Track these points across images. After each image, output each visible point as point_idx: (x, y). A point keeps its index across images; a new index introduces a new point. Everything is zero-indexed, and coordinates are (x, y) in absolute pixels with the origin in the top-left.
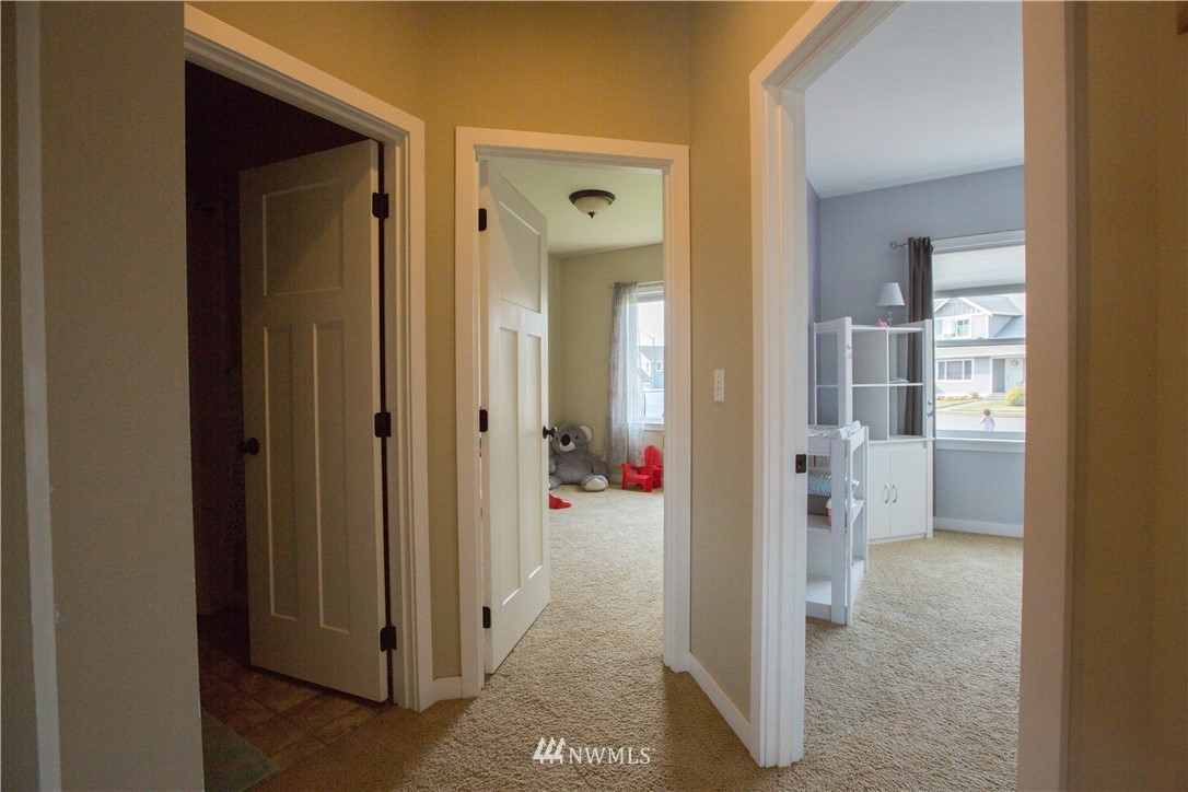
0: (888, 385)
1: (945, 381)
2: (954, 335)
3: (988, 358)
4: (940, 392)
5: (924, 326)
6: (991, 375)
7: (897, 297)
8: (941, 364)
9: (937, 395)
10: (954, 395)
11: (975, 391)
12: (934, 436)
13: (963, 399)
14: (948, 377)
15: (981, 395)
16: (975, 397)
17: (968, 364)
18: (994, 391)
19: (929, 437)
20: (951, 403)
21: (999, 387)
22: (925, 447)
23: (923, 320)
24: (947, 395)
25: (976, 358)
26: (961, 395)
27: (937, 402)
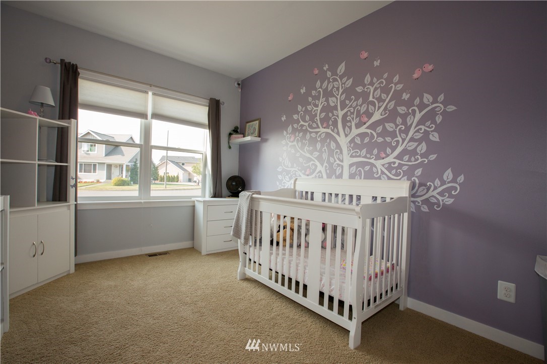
0: (37, 162)
1: (83, 173)
2: (88, 151)
3: (104, 163)
4: (80, 179)
5: (70, 123)
6: (105, 171)
7: (49, 97)
8: (81, 165)
9: (78, 180)
10: (88, 180)
11: (97, 179)
12: (76, 200)
13: (92, 182)
14: (84, 172)
15: (101, 181)
16: (98, 181)
17: (95, 165)
18: (107, 179)
19: (72, 202)
20: (86, 184)
21: (109, 177)
22: (69, 209)
23: (69, 119)
24: (84, 180)
25: (98, 163)
26: (91, 181)
27: (78, 184)
